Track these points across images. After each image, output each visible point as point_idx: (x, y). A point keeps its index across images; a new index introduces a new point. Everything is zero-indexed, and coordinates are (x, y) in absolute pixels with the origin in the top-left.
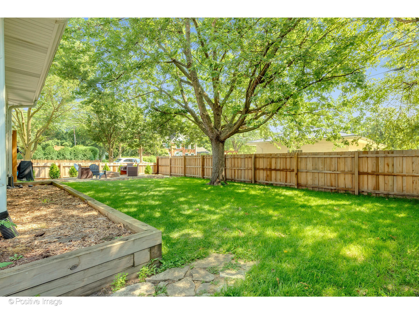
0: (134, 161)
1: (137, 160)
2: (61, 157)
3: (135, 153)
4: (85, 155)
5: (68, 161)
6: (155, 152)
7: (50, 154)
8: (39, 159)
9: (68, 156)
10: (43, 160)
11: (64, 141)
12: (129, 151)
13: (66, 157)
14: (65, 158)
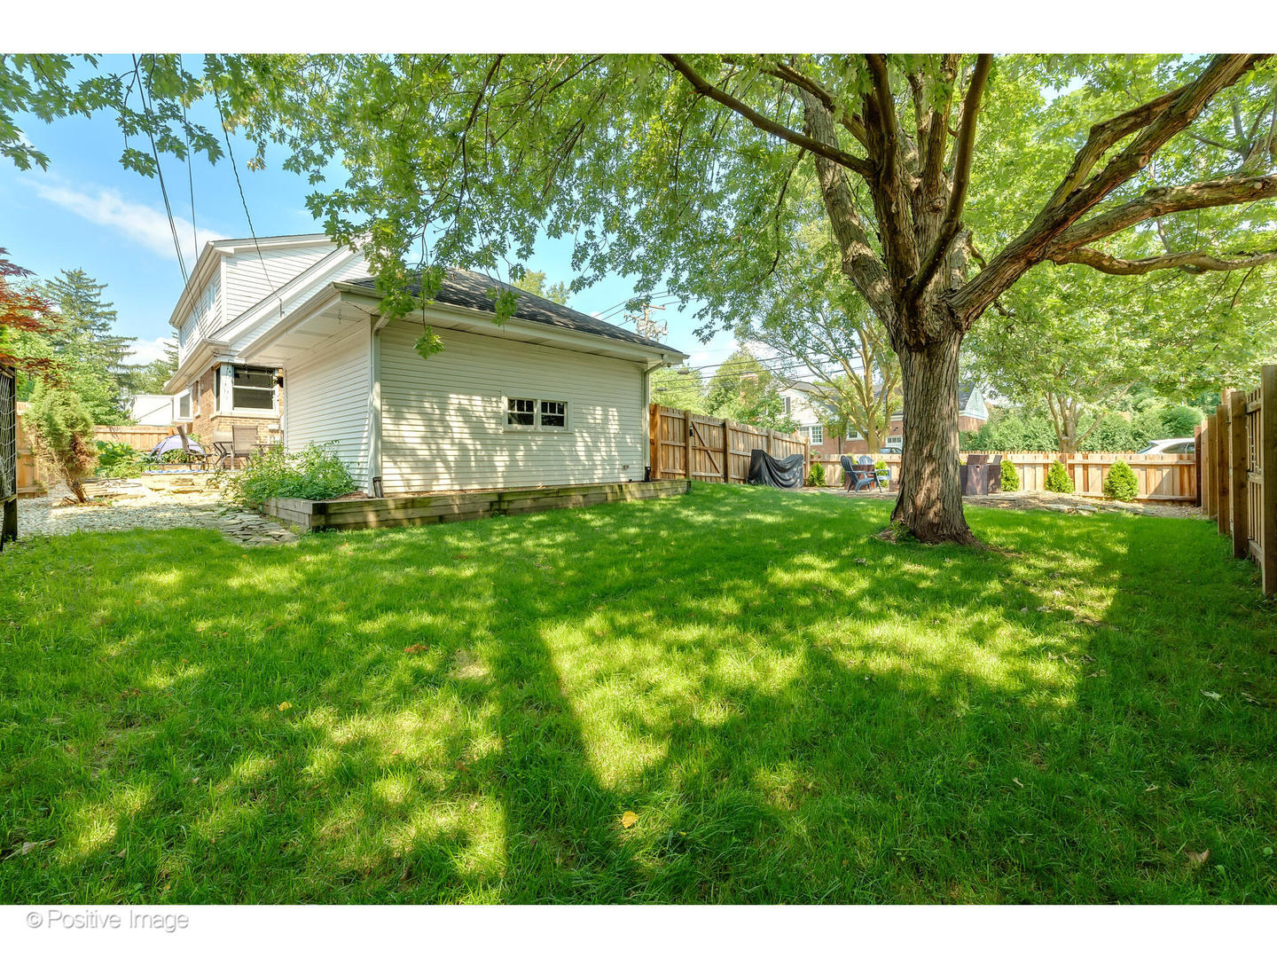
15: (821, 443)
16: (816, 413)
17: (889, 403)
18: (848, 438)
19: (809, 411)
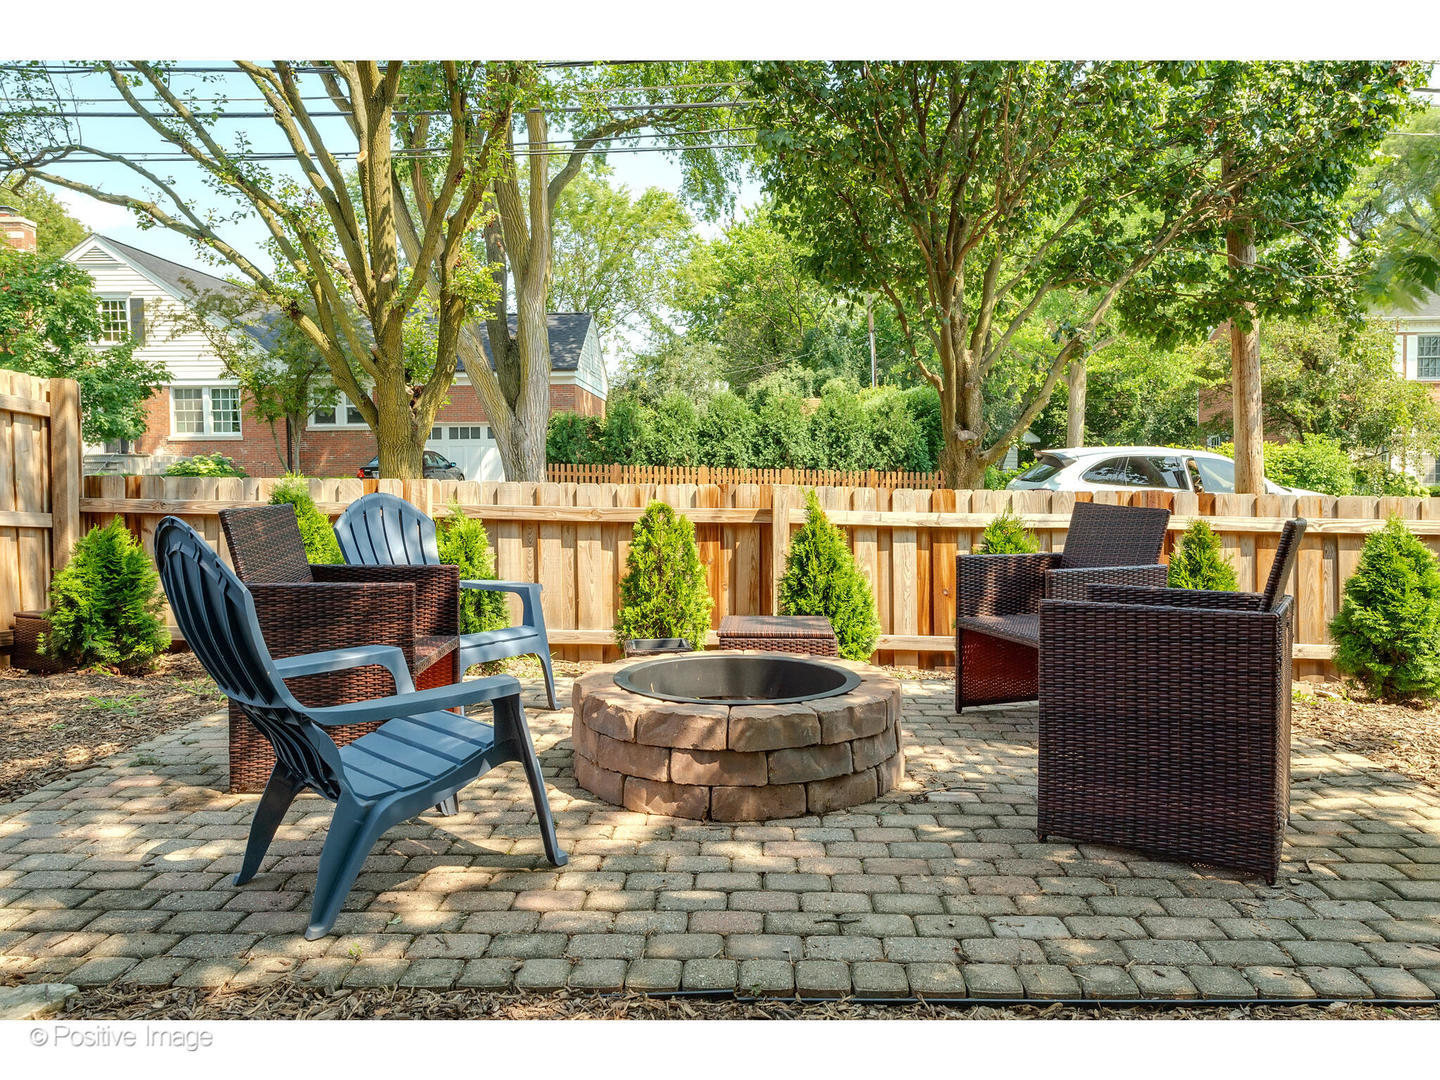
0: (1180, 478)
1: (1206, 471)
2: (769, 453)
3: (1178, 428)
4: (881, 440)
5: (800, 472)
6: (1334, 412)
7: (724, 436)
8: (680, 461)
9: (801, 450)
10: (693, 469)
11: (829, 371)
12: (1144, 418)
13: (795, 450)
14: (785, 460)
15: (238, 435)
16: (220, 348)
17: (452, 282)
18: (312, 424)
19: (197, 340)
